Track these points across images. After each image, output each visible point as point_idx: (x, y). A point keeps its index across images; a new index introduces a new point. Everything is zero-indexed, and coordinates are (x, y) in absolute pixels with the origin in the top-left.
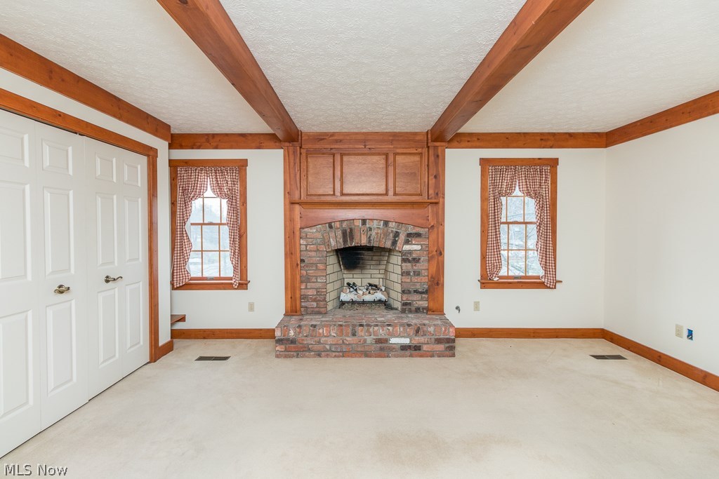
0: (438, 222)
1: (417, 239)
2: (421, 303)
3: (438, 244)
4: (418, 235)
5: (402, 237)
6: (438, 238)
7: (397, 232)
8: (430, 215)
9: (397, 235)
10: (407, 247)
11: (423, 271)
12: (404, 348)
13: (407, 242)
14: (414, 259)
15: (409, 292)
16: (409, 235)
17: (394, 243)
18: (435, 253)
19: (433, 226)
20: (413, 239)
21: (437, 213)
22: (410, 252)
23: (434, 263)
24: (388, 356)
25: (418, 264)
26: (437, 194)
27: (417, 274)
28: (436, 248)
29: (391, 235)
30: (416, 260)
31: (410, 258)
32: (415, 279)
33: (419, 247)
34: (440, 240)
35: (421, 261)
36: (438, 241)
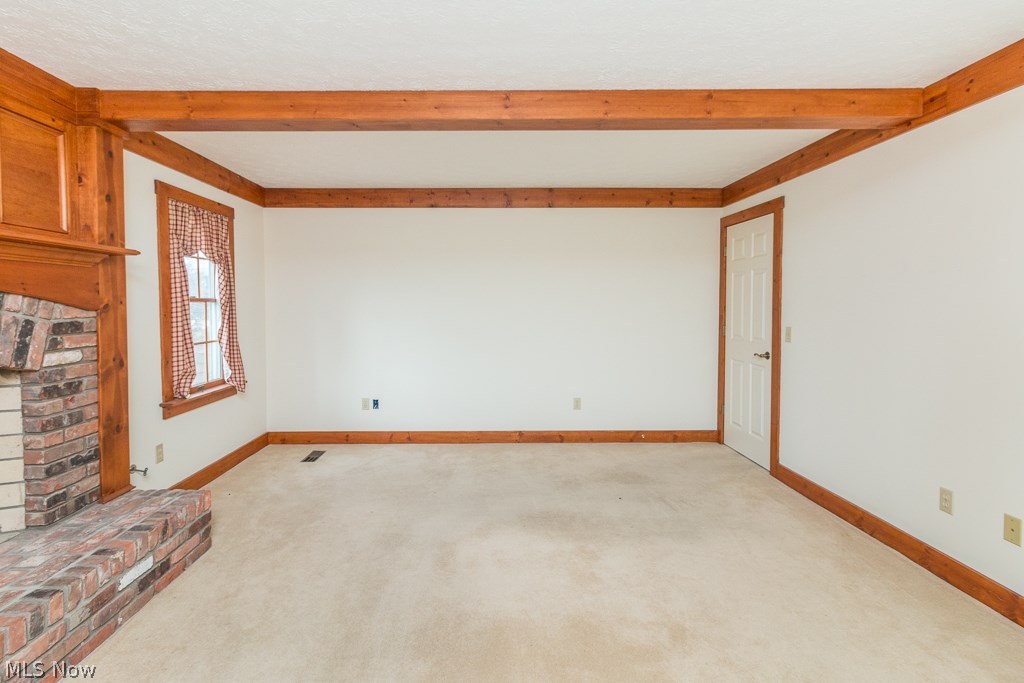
0: (115, 297)
1: (75, 337)
2: (86, 483)
3: (116, 343)
4: (75, 327)
5: (41, 333)
6: (116, 332)
7: (27, 322)
8: (101, 280)
9: (27, 329)
10: (52, 359)
11: (89, 409)
12: (144, 583)
13: (54, 346)
14: (69, 385)
15: (62, 468)
16: (58, 329)
17: (22, 351)
18: (111, 364)
19: (107, 305)
20: (65, 337)
21: (113, 279)
22: (61, 370)
23: (112, 386)
24: (117, 626)
25: (77, 396)
26: (112, 236)
27: (77, 419)
28: (113, 355)
29: (13, 330)
30: (74, 387)
31: (61, 385)
32: (72, 432)
33: (76, 356)
34: (120, 335)
35: (83, 387)
36: (116, 338)
